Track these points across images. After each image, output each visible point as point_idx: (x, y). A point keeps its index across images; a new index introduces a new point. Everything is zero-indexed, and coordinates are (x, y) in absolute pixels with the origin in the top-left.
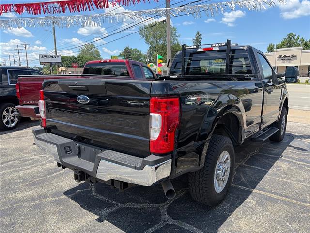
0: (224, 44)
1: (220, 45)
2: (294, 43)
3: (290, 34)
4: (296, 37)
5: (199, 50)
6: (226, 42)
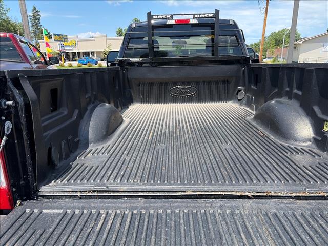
0: (211, 16)
1: (206, 16)
5: (170, 22)
6: (214, 13)
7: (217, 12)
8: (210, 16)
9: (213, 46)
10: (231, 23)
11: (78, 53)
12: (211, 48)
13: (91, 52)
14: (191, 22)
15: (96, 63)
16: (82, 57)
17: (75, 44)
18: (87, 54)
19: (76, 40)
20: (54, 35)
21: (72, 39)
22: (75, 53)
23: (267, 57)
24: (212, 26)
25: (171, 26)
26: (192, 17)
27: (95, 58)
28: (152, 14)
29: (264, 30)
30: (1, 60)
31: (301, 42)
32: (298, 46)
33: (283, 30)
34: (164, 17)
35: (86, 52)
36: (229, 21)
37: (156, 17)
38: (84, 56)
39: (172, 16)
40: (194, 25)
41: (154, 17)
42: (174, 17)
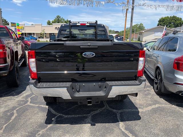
1: (92, 23)
2: (60, 21)
3: (58, 16)
4: (61, 18)
5: (78, 24)
6: (95, 22)
7: (97, 21)
8: (94, 23)
9: (95, 34)
10: (102, 25)
11: (25, 33)
12: (94, 35)
13: (33, 33)
14: (87, 25)
15: (36, 39)
16: (27, 36)
17: (23, 29)
18: (30, 34)
19: (24, 26)
20: (11, 23)
21: (21, 26)
22: (23, 33)
23: (128, 38)
24: (95, 27)
25: (78, 26)
26: (87, 23)
27: (35, 36)
28: (71, 21)
29: (125, 25)
30: (1, 37)
31: (143, 31)
32: (142, 33)
33: (136, 25)
34: (76, 22)
35: (29, 33)
36: (101, 25)
37: (73, 22)
38: (29, 35)
39: (79, 22)
40: (88, 26)
41: (72, 22)
42: (80, 23)
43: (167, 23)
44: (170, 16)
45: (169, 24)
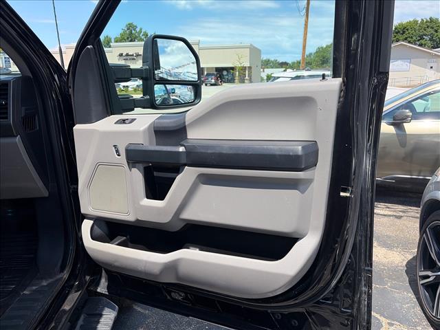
3: (129, 24)
4: (138, 30)
43: (414, 38)
44: (422, 20)
45: (419, 40)
